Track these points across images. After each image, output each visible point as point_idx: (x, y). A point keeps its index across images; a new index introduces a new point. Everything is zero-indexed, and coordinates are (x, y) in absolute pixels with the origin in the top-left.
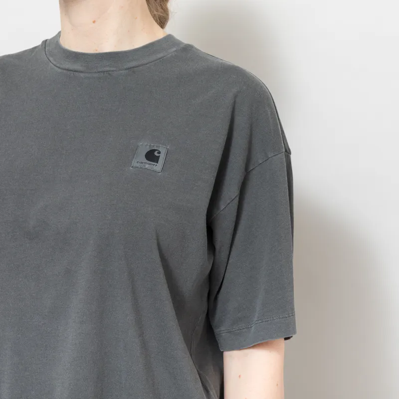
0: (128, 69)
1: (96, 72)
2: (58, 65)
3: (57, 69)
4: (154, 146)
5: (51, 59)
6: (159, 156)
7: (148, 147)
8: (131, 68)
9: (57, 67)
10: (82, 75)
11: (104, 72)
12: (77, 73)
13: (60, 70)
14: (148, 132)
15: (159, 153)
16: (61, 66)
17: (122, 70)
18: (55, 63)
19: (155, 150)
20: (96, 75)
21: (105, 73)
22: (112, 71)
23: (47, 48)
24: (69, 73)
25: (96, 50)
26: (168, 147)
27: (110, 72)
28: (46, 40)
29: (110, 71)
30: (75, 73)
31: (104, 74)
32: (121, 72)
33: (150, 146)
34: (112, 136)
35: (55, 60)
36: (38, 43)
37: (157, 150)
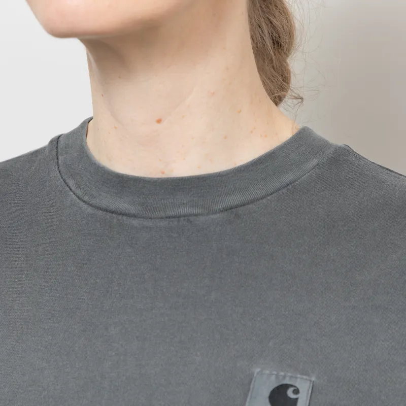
0: (225, 210)
1: (162, 218)
2: (86, 198)
3: (84, 206)
4: (284, 377)
5: (71, 183)
6: (297, 399)
7: (273, 378)
8: (231, 208)
9: (84, 202)
10: (135, 222)
11: (179, 217)
12: (125, 218)
13: (90, 210)
14: (271, 344)
15: (296, 391)
16: (93, 202)
17: (213, 213)
18: (79, 192)
19: (287, 386)
20: (163, 224)
21: (182, 219)
22: (196, 215)
23: (60, 158)
24: (108, 216)
25: (163, 173)
26: (313, 379)
27: (192, 218)
28: (59, 137)
29: (191, 215)
30: (120, 217)
31: (179, 221)
32: (212, 217)
33: (277, 376)
34: (199, 354)
35: (79, 186)
36: (42, 142)
37: (292, 386)
